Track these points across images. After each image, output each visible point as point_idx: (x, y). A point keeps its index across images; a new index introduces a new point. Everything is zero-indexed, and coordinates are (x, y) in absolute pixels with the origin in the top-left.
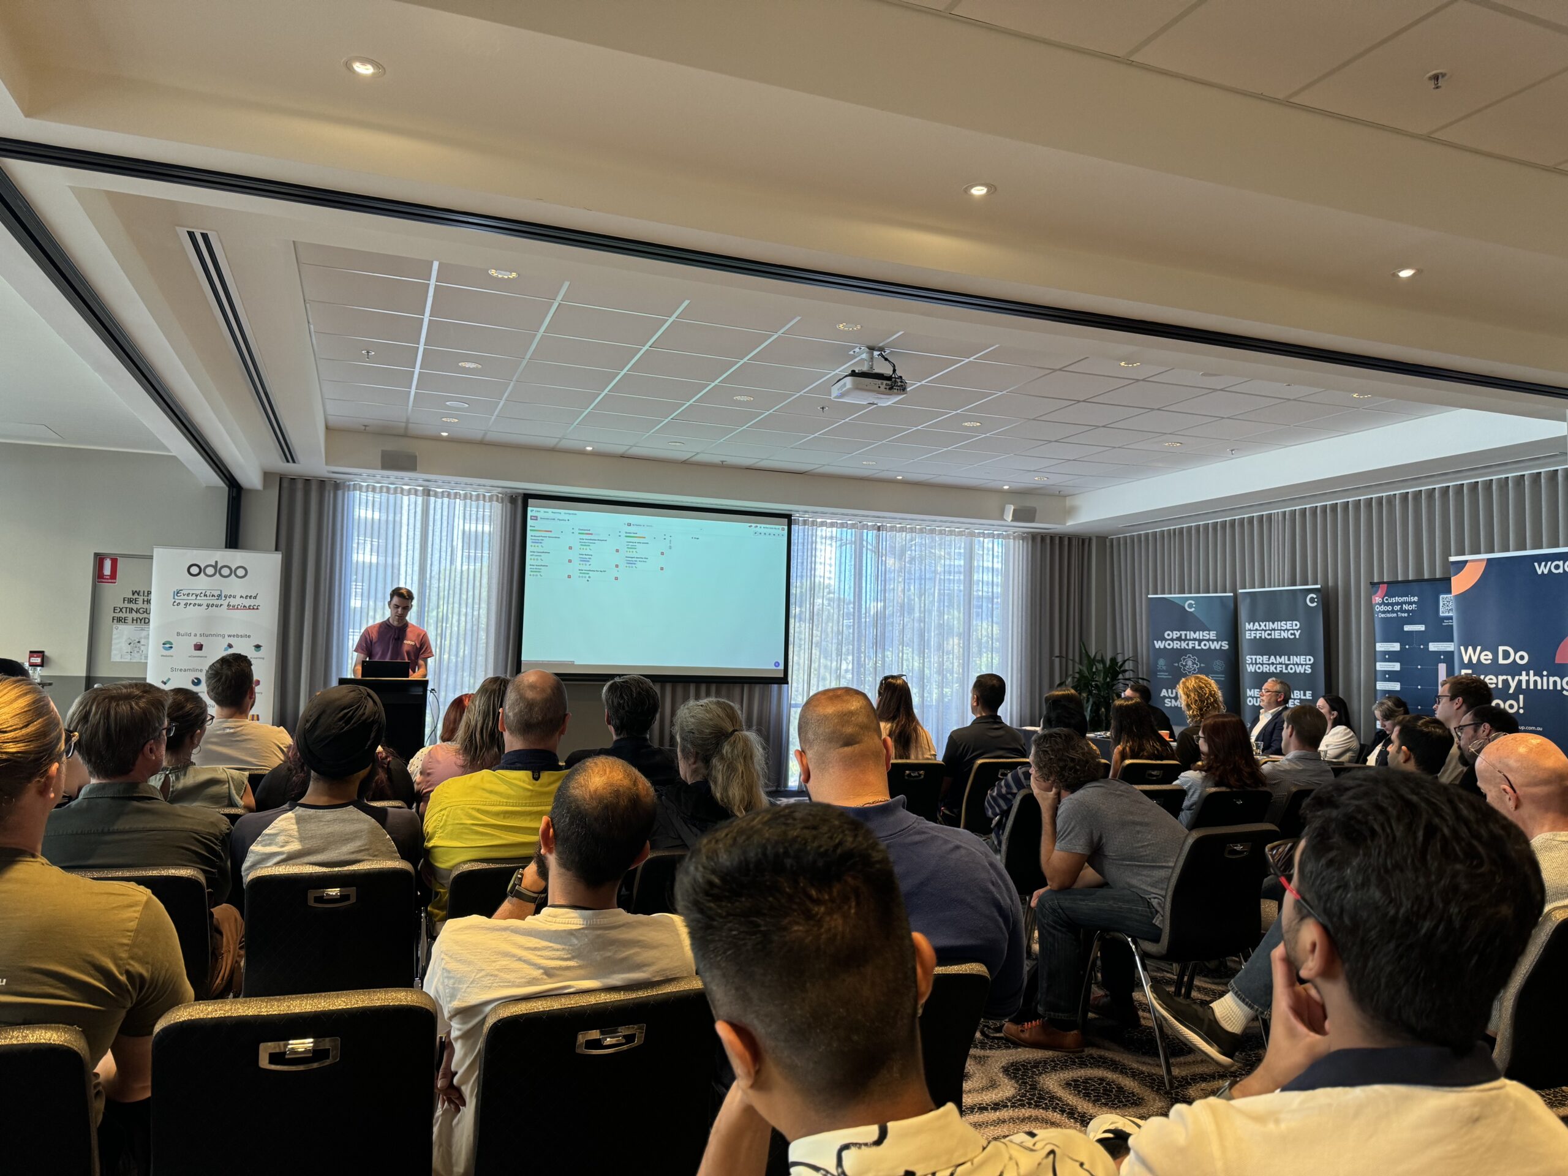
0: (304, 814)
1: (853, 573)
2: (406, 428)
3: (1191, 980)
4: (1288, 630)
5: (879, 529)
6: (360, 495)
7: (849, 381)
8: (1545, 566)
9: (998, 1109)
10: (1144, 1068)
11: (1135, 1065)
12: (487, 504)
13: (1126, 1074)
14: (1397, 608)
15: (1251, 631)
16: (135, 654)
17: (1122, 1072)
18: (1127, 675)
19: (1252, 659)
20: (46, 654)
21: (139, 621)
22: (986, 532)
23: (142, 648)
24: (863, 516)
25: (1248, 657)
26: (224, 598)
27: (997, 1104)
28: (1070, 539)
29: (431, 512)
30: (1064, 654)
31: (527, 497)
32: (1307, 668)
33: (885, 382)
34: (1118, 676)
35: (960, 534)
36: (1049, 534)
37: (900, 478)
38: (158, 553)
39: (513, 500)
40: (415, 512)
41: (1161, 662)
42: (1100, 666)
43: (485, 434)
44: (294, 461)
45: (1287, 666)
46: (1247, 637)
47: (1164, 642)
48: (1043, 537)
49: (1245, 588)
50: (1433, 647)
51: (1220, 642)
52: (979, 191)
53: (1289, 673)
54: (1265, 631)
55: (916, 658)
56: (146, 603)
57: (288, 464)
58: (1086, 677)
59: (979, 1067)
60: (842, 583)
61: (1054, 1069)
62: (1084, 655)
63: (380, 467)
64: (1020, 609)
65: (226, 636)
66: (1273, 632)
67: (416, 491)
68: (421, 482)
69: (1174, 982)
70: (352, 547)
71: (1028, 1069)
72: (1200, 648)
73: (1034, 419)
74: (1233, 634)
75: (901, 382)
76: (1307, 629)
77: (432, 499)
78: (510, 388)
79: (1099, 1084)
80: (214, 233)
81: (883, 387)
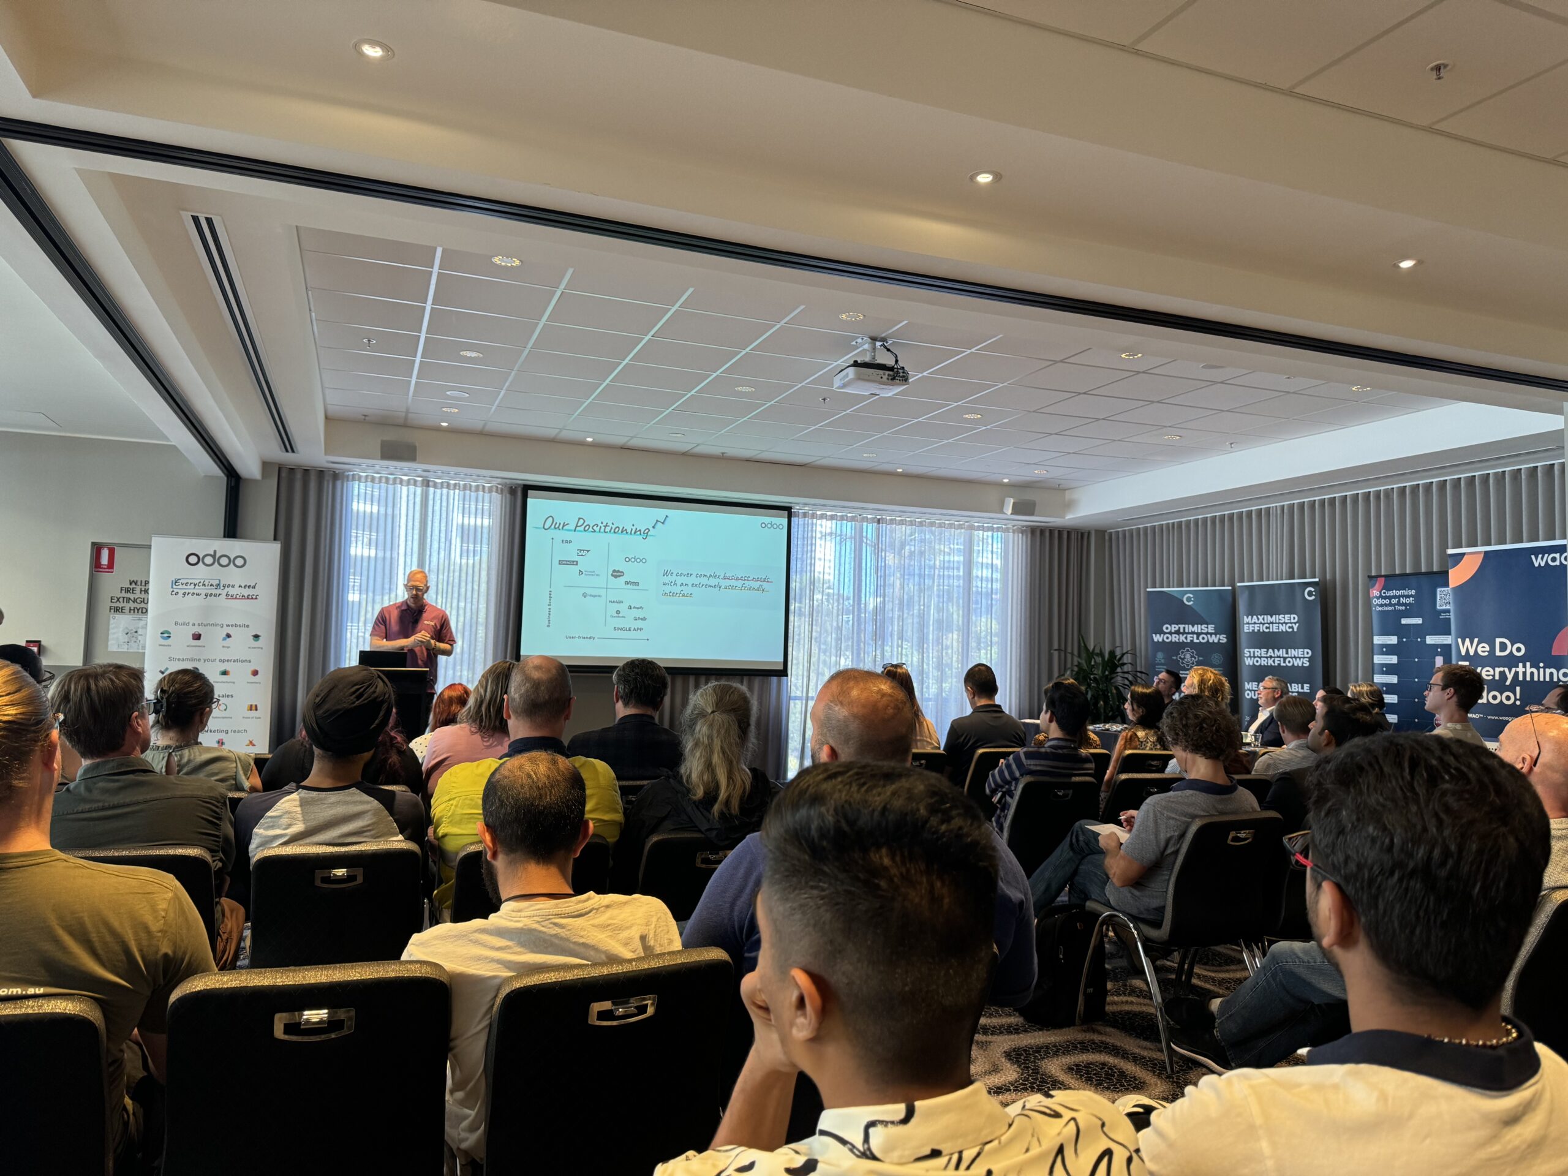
0: (307, 796)
1: (852, 566)
2: (406, 418)
3: (1191, 968)
4: (1286, 624)
5: (879, 521)
6: (359, 485)
7: (851, 371)
8: (1542, 558)
9: (1001, 1092)
10: (1145, 1053)
11: (1136, 1051)
12: (487, 495)
13: (1127, 1058)
14: (1394, 601)
15: (1250, 624)
16: (132, 644)
17: (1123, 1057)
18: (1126, 668)
19: (1250, 652)
20: (43, 643)
21: (136, 611)
22: (985, 525)
23: (139, 638)
24: (862, 508)
25: (1246, 651)
26: (222, 588)
27: (999, 1088)
28: (1069, 533)
29: (431, 502)
30: (1063, 649)
31: (527, 488)
32: (1305, 662)
33: (887, 373)
34: (1116, 669)
35: (960, 527)
36: (1047, 527)
37: (901, 470)
38: (156, 542)
39: (512, 491)
40: (414, 503)
41: (1160, 656)
42: (1099, 660)
43: (484, 426)
44: (293, 451)
45: (1285, 658)
46: (1246, 631)
47: (1162, 635)
48: (1042, 531)
49: (1243, 582)
50: (1430, 640)
51: (1218, 636)
52: (984, 179)
53: (1287, 666)
54: (1263, 624)
55: (915, 653)
56: (143, 592)
57: (287, 454)
58: (1084, 670)
59: (982, 1052)
60: (842, 577)
61: (1056, 1054)
62: (1082, 648)
63: (380, 457)
64: (1019, 603)
65: (225, 626)
66: (1271, 625)
67: (415, 481)
68: (420, 472)
69: (1174, 970)
70: (350, 540)
71: (1031, 1054)
72: (1198, 641)
73: (1034, 412)
74: (1232, 628)
75: (903, 373)
76: (1306, 623)
77: (431, 490)
78: (510, 379)
79: (1102, 1069)
80: (219, 218)
81: (885, 377)
